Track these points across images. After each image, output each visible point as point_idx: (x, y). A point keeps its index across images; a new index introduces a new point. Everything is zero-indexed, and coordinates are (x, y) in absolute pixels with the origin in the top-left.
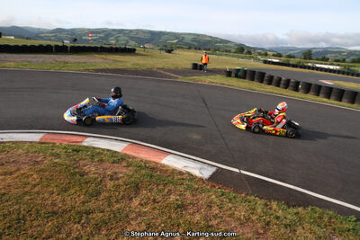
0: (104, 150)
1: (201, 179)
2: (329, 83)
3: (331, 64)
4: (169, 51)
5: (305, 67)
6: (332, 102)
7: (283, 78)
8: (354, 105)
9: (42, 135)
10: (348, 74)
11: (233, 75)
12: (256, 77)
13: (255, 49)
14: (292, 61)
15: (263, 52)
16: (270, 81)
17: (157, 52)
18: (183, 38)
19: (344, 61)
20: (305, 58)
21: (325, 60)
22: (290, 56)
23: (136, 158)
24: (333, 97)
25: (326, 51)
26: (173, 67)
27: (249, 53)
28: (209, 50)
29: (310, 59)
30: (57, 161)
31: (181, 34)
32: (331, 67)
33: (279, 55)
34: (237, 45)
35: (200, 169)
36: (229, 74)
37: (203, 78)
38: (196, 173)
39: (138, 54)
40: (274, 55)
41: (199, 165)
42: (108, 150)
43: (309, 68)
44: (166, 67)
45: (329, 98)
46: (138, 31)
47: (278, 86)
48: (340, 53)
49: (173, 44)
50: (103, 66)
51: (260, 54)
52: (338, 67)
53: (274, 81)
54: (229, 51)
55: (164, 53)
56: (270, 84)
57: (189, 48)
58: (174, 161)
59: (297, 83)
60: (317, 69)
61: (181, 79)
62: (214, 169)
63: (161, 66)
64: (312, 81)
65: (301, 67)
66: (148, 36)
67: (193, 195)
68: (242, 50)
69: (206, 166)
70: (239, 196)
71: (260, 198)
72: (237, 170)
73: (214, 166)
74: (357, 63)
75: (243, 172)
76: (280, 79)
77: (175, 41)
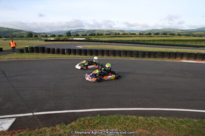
2: (80, 47)
5: (68, 41)
6: (83, 57)
7: (56, 48)
10: (89, 41)
11: (25, 51)
12: (40, 50)
13: (39, 34)
14: (61, 38)
16: (49, 51)
19: (86, 35)
20: (68, 36)
21: (77, 36)
22: (60, 36)
24: (82, 54)
25: (78, 31)
27: (36, 36)
28: (8, 37)
29: (71, 36)
32: (81, 39)
33: (54, 36)
36: (22, 51)
37: (2, 57)
40: (51, 36)
43: (70, 41)
45: (81, 55)
47: (54, 53)
48: (84, 31)
51: (43, 36)
52: (84, 39)
53: (51, 51)
54: (23, 37)
56: (49, 53)
59: (64, 50)
62: (14, 120)
64: (72, 47)
65: (66, 41)
68: (31, 35)
69: (6, 121)
70: (33, 131)
71: (49, 127)
72: (31, 114)
73: (13, 117)
74: (92, 36)
75: (35, 114)
76: (54, 49)
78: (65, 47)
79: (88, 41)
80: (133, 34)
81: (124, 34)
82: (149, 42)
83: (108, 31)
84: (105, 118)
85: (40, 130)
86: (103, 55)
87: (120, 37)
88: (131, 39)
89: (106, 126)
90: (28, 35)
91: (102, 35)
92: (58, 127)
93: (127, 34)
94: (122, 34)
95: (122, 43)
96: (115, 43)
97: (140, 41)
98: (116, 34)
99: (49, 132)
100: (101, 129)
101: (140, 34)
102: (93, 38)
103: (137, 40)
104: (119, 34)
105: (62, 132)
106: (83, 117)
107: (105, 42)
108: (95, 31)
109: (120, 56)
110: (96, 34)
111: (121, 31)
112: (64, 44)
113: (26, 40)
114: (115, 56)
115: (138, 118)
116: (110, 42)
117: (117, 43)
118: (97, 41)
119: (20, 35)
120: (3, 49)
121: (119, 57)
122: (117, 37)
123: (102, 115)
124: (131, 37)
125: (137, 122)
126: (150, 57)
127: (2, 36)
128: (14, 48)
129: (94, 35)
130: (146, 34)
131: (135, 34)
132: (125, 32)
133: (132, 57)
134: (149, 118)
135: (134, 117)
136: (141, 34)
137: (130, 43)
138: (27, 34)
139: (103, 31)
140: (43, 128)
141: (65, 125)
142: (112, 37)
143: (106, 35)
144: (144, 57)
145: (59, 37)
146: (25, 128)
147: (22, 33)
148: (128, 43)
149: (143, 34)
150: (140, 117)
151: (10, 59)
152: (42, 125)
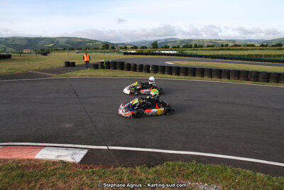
1: (74, 164)
2: (171, 63)
3: (171, 50)
4: (45, 54)
5: (154, 54)
6: (174, 77)
7: (138, 64)
8: (188, 77)
11: (99, 67)
12: (118, 66)
13: (117, 45)
14: (145, 51)
15: (124, 47)
16: (130, 67)
17: (34, 56)
18: (58, 42)
19: (178, 47)
20: (154, 48)
21: (167, 48)
22: (143, 48)
23: (7, 160)
24: (174, 73)
25: (167, 41)
26: (48, 68)
27: (113, 48)
28: (81, 49)
29: (157, 48)
31: (56, 38)
32: (171, 52)
33: (135, 48)
34: (102, 43)
35: (72, 155)
36: (96, 66)
37: (74, 73)
38: (69, 159)
39: (14, 59)
40: (132, 48)
41: (71, 151)
43: (157, 54)
44: (42, 68)
45: (171, 74)
46: (14, 39)
47: (136, 71)
48: (176, 42)
49: (50, 47)
51: (121, 48)
52: (175, 52)
53: (132, 68)
54: (98, 49)
55: (40, 56)
56: (129, 70)
57: (64, 50)
58: (48, 154)
59: (148, 67)
60: (162, 54)
61: (55, 76)
62: (86, 151)
63: (37, 68)
64: (159, 64)
65: (151, 54)
66: (25, 43)
67: (66, 183)
68: (107, 47)
69: (77, 151)
70: (108, 170)
71: (126, 167)
72: (106, 148)
73: (85, 149)
74: (187, 48)
75: (111, 148)
76: (136, 65)
77: (51, 45)
78: (151, 63)
79: (181, 55)
80: (250, 46)
81: (236, 45)
82: (277, 58)
83: (211, 41)
84: (203, 166)
85: (116, 169)
86: (203, 76)
87: (228, 50)
88: (246, 53)
89: (205, 178)
90: (104, 46)
91: (201, 47)
92: (138, 169)
93: (240, 46)
94: (232, 46)
95: (231, 59)
96: (221, 58)
97: (261, 56)
98: (222, 46)
99: (127, 175)
100: (197, 181)
101: (262, 45)
102: (188, 51)
103: (256, 55)
104: (227, 45)
105: (143, 176)
106: (172, 161)
107: (206, 57)
108: (191, 40)
109: (229, 78)
110: (193, 46)
111: (230, 41)
112: (148, 59)
113: (101, 52)
114: (220, 78)
115: (255, 174)
116: (213, 57)
117: (225, 58)
118: (194, 56)
119: (94, 47)
120: (76, 64)
121: (226, 80)
122: (223, 49)
123: (200, 162)
124: (246, 50)
125: (254, 180)
126: (278, 82)
128: (87, 62)
129: (191, 47)
130: (273, 46)
131: (253, 46)
132: (237, 43)
133: (248, 80)
134: (274, 178)
135: (249, 172)
136: (264, 45)
137: (244, 60)
139: (203, 41)
140: (120, 168)
141: (147, 168)
142: (216, 50)
143: (208, 46)
144: (268, 81)
145: (141, 50)
146: (98, 164)
147: (97, 43)
148: (241, 59)
149: (267, 46)
150: (258, 174)
151: (83, 76)
152: (118, 164)
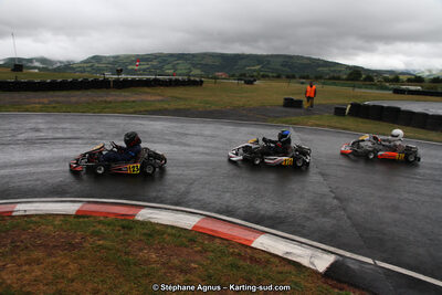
0: (167, 226)
4: (250, 82)
9: (80, 205)
15: (391, 77)
18: (269, 62)
26: (257, 105)
27: (369, 79)
28: (307, 77)
30: (101, 242)
31: (267, 56)
34: (348, 67)
36: (340, 112)
37: (302, 119)
41: (309, 252)
42: (173, 227)
44: (248, 104)
49: (255, 71)
50: (159, 106)
54: (338, 79)
55: (243, 84)
57: (279, 77)
61: (270, 120)
62: (333, 258)
63: (241, 104)
66: (218, 62)
68: (357, 75)
69: (319, 253)
72: (370, 261)
73: (332, 253)
75: (380, 264)
77: (257, 67)
90: (351, 74)
113: (343, 85)
119: (332, 74)
127: (297, 76)
138: (349, 72)
146: (358, 287)
147: (337, 68)
